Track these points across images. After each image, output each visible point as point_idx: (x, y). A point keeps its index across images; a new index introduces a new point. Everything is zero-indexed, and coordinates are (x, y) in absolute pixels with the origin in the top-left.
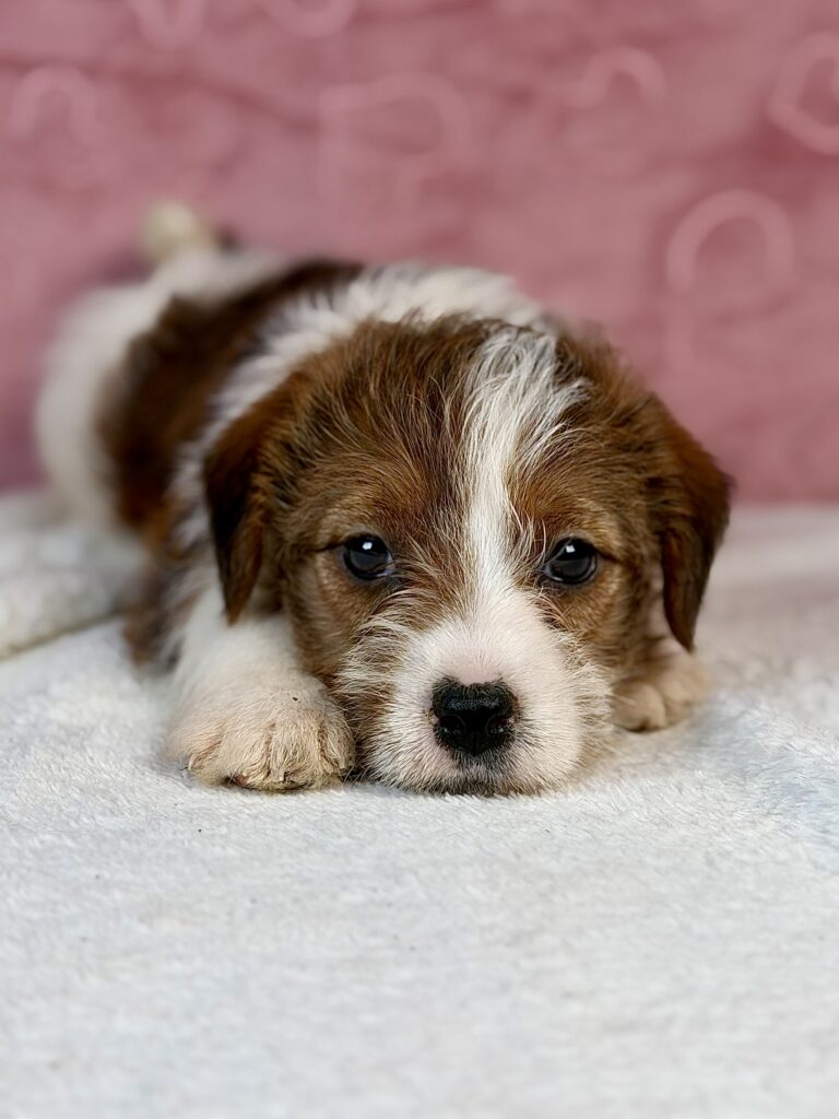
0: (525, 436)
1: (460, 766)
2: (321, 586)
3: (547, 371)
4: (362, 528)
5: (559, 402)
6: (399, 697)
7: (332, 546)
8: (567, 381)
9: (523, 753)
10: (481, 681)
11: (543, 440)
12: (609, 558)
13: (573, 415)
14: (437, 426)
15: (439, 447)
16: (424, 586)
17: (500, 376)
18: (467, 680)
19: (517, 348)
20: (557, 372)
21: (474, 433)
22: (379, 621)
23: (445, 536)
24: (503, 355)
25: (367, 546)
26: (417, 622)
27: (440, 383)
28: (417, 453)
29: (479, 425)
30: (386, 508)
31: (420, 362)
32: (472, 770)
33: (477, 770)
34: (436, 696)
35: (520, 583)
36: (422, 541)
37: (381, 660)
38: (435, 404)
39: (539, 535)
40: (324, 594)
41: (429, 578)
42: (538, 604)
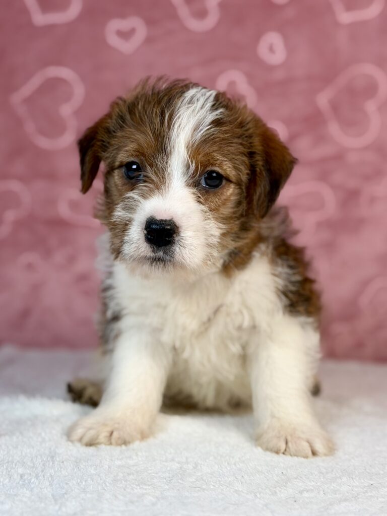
0: (196, 129)
1: (153, 251)
2: (115, 183)
3: (209, 105)
4: (132, 159)
5: (211, 117)
6: (134, 223)
7: (120, 166)
8: (216, 109)
9: (177, 249)
10: (164, 218)
11: (202, 132)
12: (229, 180)
13: (217, 123)
14: (162, 123)
15: (162, 131)
16: (150, 183)
17: (190, 105)
18: (159, 218)
19: (199, 95)
20: (213, 106)
21: (176, 126)
22: (131, 194)
23: (160, 164)
24: (192, 98)
25: (134, 167)
26: (144, 197)
27: (166, 106)
28: (154, 132)
29: (179, 124)
30: (140, 153)
31: (159, 99)
32: (158, 254)
33: (160, 254)
34: (147, 222)
35: (187, 186)
36: (151, 166)
37: (130, 209)
38: (162, 114)
39: (197, 167)
40: (116, 185)
41: (153, 180)
42: (194, 194)
